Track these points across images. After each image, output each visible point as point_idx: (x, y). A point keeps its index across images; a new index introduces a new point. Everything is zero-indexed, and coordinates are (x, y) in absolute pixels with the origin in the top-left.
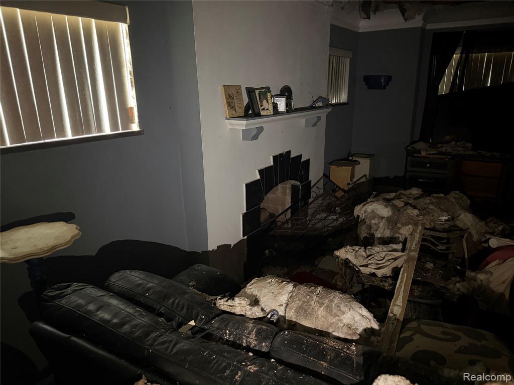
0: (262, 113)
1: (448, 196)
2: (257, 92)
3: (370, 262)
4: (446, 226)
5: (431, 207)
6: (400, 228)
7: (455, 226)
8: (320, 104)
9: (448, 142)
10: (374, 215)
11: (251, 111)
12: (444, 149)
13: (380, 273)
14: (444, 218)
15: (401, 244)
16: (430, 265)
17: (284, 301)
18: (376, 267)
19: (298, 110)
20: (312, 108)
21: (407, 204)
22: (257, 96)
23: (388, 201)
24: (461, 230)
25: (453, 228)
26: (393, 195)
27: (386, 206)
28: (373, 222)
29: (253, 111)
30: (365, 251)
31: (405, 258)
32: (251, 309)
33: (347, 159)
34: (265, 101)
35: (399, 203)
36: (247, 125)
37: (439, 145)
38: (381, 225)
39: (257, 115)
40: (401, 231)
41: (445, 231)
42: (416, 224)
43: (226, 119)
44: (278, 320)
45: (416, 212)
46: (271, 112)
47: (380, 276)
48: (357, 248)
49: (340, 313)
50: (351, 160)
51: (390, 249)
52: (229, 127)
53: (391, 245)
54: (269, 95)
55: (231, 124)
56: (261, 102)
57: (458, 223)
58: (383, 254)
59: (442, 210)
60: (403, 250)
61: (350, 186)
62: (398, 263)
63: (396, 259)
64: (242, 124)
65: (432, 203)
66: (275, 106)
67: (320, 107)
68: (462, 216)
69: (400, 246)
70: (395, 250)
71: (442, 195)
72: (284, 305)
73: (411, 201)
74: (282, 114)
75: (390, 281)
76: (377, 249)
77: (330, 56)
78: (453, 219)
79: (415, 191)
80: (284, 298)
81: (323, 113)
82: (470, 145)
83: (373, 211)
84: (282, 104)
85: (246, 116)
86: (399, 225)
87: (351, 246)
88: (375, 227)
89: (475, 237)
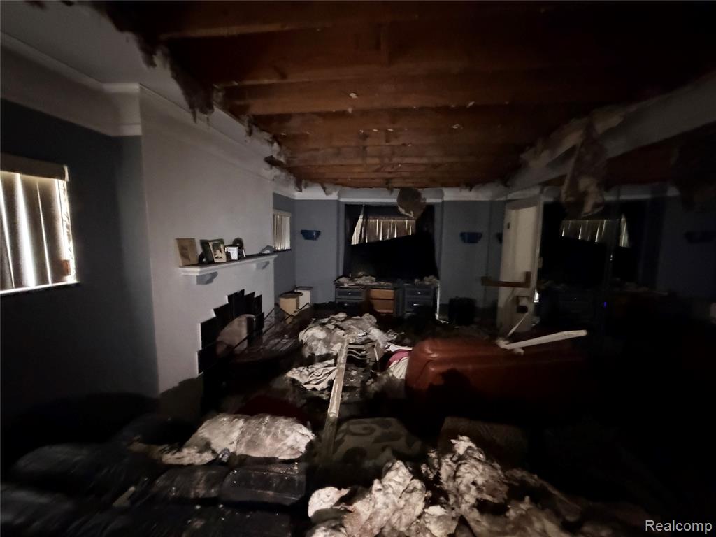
0: (216, 261)
1: (363, 317)
2: (211, 244)
3: (312, 379)
4: (363, 340)
5: (352, 327)
6: (332, 347)
7: (369, 339)
8: (268, 252)
9: (360, 277)
10: (313, 338)
11: (205, 260)
12: (358, 282)
13: (319, 387)
14: (361, 335)
15: (333, 360)
16: (354, 373)
17: (235, 438)
18: (315, 382)
19: (249, 257)
20: (261, 255)
21: (337, 326)
22: (211, 247)
23: (323, 325)
24: (372, 341)
25: (368, 341)
26: (326, 320)
27: (322, 330)
28: (313, 343)
29: (207, 260)
30: (308, 371)
31: (336, 371)
32: (200, 457)
33: (292, 292)
34: (218, 252)
35: (331, 326)
36: (200, 272)
37: (356, 279)
38: (319, 345)
39: (212, 263)
40: (333, 349)
41: (363, 344)
42: (343, 342)
43: (180, 267)
44: (229, 459)
45: (342, 332)
46: (224, 259)
47: (319, 389)
48: (301, 369)
49: (284, 437)
50: (296, 293)
51: (326, 365)
52: (183, 274)
53: (327, 362)
54: (222, 246)
55: (184, 272)
56: (215, 252)
57: (370, 336)
58: (321, 371)
59: (360, 329)
60: (335, 365)
61: (297, 313)
62: (332, 376)
63: (330, 373)
64: (196, 272)
65: (352, 324)
66: (228, 255)
67: (268, 254)
68: (372, 332)
69: (332, 362)
70: (329, 366)
71: (359, 317)
72: (235, 442)
73: (339, 323)
74: (234, 261)
75: (327, 392)
76: (317, 366)
77: (274, 216)
78: (367, 334)
79: (342, 315)
80: (235, 435)
81: (271, 259)
82: (374, 278)
83: (312, 335)
84: (234, 253)
85: (200, 263)
86: (332, 344)
87: (296, 368)
88: (315, 348)
89: (382, 345)
